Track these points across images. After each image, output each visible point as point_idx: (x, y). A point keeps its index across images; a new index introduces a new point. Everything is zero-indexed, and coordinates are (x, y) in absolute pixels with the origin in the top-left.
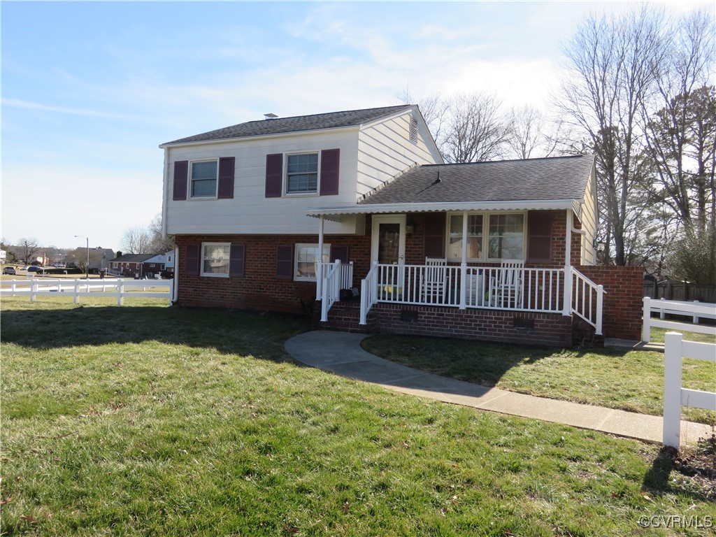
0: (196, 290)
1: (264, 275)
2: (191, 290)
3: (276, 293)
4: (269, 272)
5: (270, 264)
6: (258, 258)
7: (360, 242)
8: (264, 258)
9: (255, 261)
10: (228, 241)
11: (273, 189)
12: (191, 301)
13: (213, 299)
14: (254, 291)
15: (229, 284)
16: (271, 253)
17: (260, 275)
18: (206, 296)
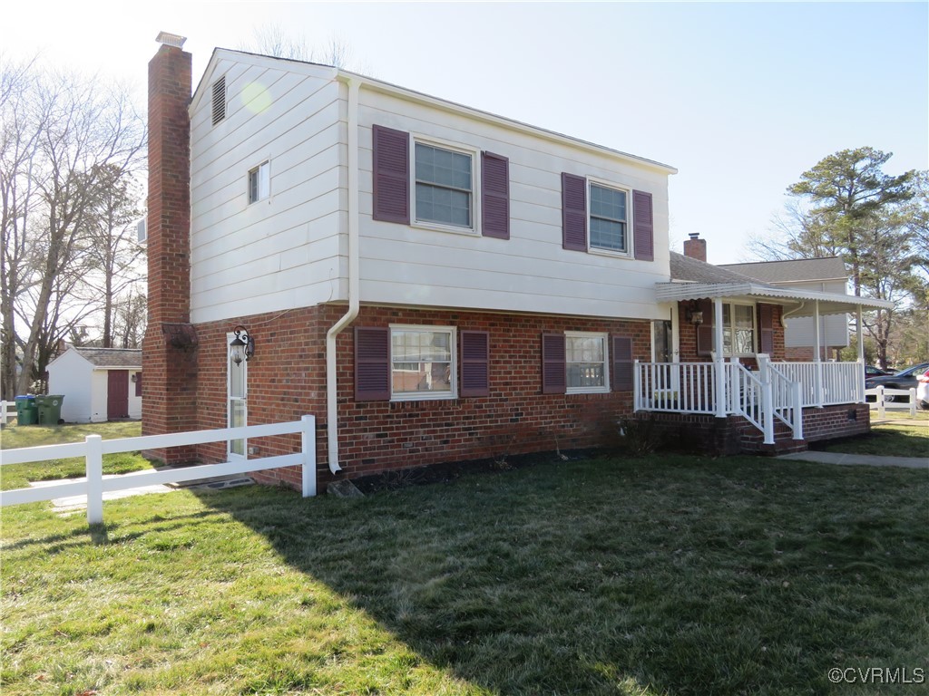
0: (386, 435)
1: (522, 389)
2: (370, 436)
3: (541, 418)
4: (528, 383)
5: (531, 367)
6: (510, 357)
7: (641, 331)
8: (520, 357)
9: (505, 362)
10: (452, 324)
11: (574, 236)
12: (373, 461)
13: (427, 450)
14: (507, 421)
15: (458, 413)
16: (530, 347)
17: (515, 389)
18: (409, 444)
